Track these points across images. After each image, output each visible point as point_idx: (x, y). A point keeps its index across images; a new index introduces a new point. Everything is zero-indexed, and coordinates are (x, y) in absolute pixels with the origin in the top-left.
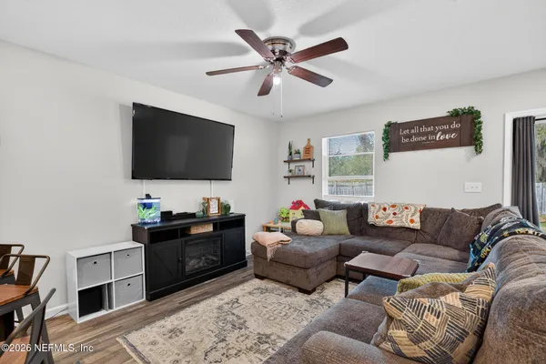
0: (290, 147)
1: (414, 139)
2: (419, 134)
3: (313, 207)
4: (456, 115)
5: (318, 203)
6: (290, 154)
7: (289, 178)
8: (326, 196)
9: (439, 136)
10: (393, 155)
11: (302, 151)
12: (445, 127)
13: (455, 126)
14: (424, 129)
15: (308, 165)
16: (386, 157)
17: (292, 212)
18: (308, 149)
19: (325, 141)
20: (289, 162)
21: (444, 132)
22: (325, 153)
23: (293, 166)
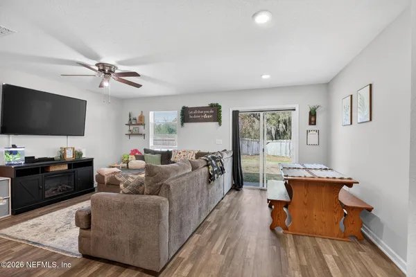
0: (130, 116)
1: (195, 117)
2: (197, 114)
3: (143, 153)
4: (212, 106)
5: (147, 151)
6: (130, 120)
7: (129, 135)
8: (152, 146)
9: (205, 116)
10: (185, 124)
11: (137, 119)
12: (208, 112)
13: (212, 112)
14: (199, 112)
15: (141, 127)
16: (182, 124)
17: (130, 156)
18: (141, 118)
19: (151, 114)
20: (130, 124)
21: (208, 114)
22: (151, 120)
23: (132, 128)
